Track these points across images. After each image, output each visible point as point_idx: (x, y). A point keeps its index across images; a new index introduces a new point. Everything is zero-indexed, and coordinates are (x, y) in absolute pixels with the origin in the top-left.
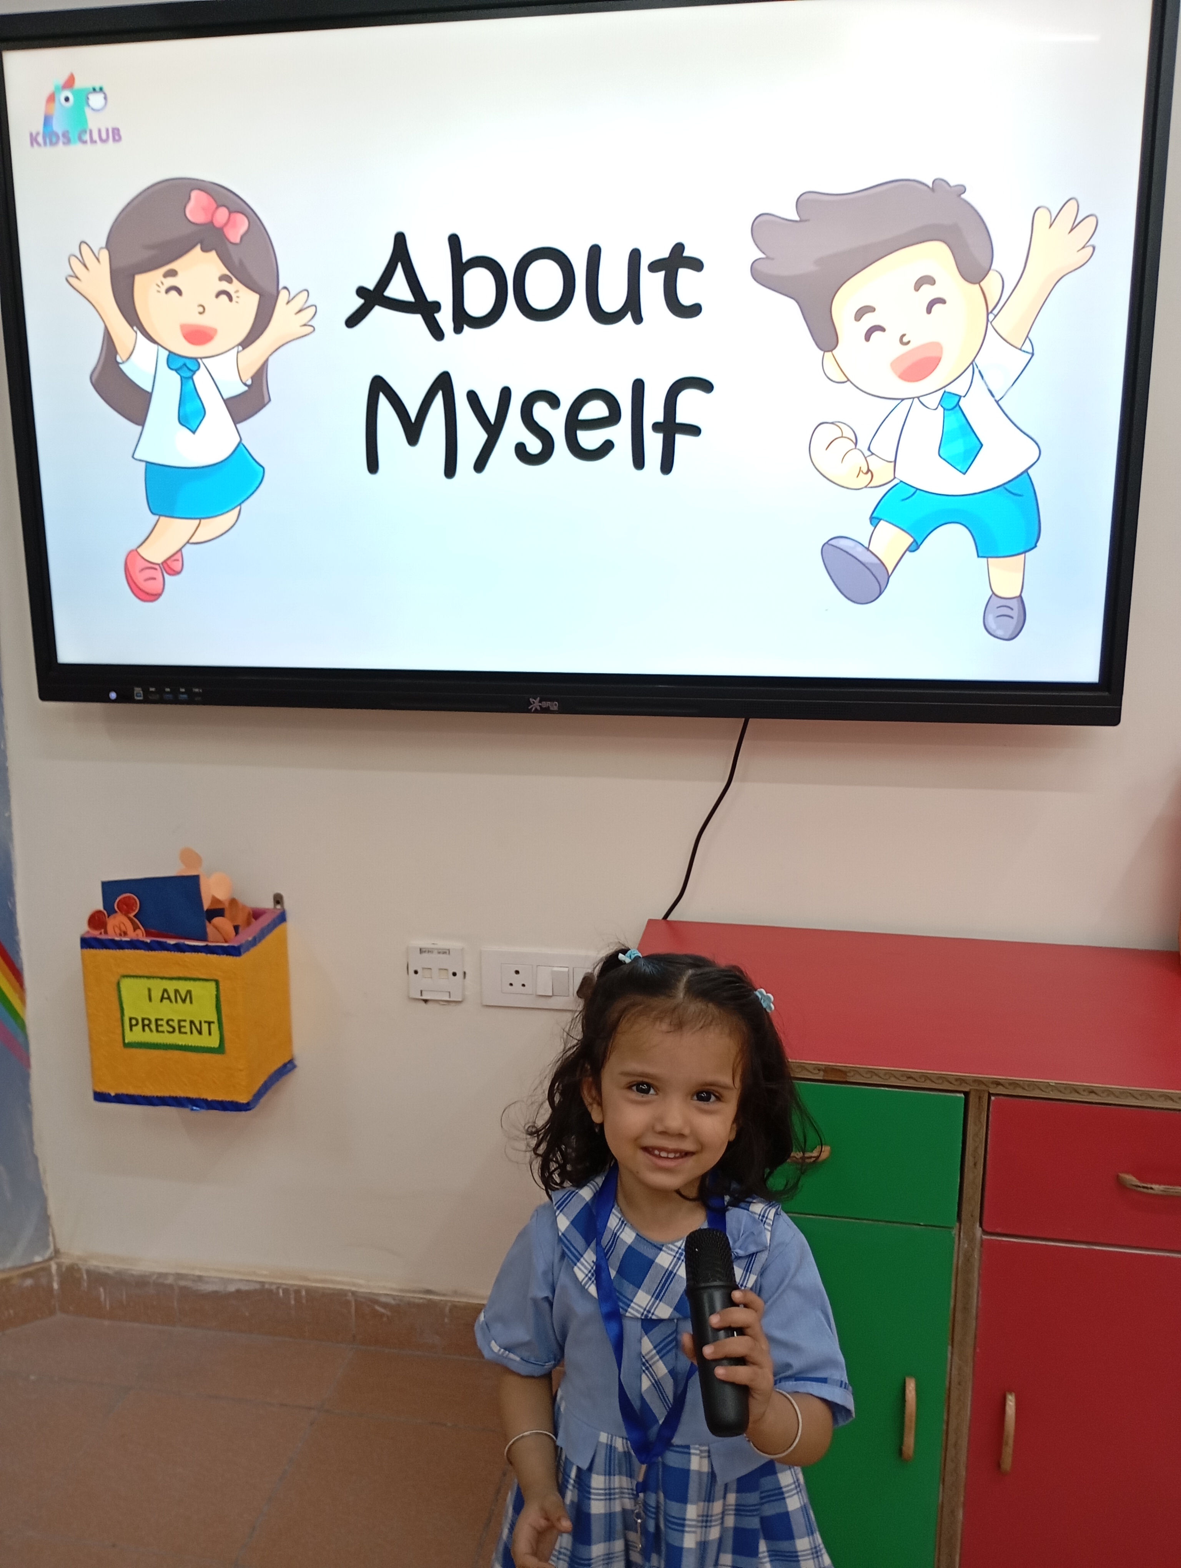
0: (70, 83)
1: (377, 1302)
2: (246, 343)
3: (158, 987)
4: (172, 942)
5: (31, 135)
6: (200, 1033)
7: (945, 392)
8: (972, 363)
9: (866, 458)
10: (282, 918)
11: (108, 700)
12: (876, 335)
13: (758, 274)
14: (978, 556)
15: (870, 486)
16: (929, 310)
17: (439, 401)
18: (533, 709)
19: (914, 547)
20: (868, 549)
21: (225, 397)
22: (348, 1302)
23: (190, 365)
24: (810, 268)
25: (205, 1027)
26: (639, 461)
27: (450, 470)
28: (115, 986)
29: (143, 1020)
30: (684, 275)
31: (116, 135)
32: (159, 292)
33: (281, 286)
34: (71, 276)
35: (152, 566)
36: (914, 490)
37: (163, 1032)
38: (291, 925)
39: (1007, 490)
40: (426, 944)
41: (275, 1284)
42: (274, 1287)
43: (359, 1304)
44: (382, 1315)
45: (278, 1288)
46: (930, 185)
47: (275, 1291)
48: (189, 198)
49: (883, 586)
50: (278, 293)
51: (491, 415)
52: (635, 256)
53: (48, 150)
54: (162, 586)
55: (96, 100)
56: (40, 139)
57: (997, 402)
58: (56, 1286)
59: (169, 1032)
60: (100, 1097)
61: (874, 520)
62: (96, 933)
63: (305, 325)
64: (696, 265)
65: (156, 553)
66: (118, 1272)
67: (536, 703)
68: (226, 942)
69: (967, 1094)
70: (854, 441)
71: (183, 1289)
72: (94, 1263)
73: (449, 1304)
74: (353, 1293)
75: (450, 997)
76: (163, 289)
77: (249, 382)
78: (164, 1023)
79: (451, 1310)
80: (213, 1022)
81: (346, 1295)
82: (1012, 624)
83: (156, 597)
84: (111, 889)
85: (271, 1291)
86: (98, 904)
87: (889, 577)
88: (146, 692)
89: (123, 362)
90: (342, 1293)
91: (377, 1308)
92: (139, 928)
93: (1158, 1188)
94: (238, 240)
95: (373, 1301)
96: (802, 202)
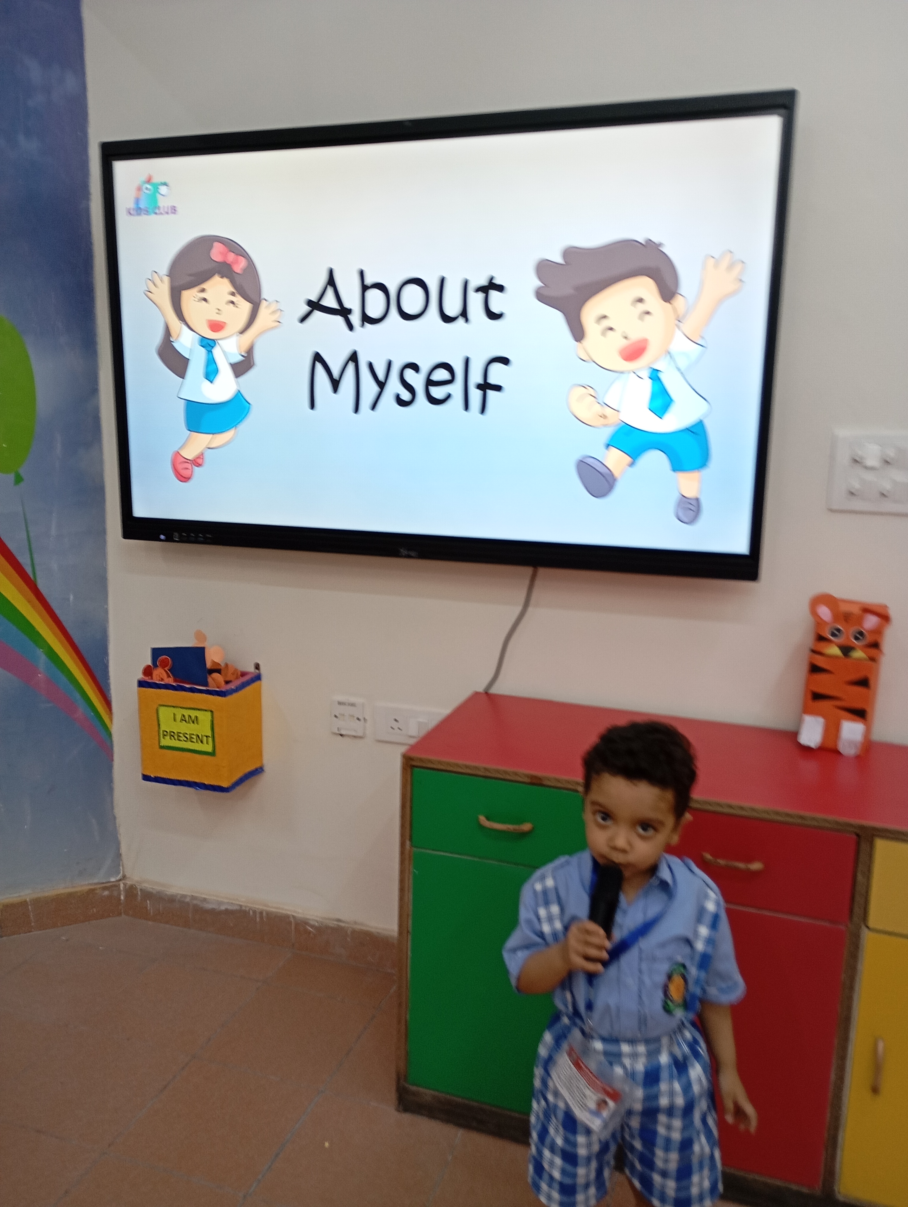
0: (149, 181)
1: (308, 924)
2: (243, 331)
3: (179, 712)
4: (189, 686)
5: (127, 210)
6: (202, 742)
7: (650, 368)
8: (667, 351)
10: (258, 678)
11: (160, 540)
12: (609, 333)
13: (539, 295)
14: (672, 471)
15: (605, 425)
16: (641, 319)
17: (351, 368)
18: (402, 556)
19: (632, 464)
20: (602, 463)
21: (231, 362)
22: (290, 923)
23: (211, 343)
24: (569, 291)
25: (205, 739)
26: (467, 407)
27: (357, 409)
28: (155, 711)
29: (171, 732)
30: (494, 294)
31: (174, 210)
32: (195, 301)
33: (263, 297)
34: (147, 291)
35: (187, 461)
36: (632, 428)
37: (181, 740)
38: (265, 683)
39: (691, 431)
40: (342, 698)
41: (248, 907)
43: (297, 924)
44: (310, 932)
46: (643, 243)
47: (248, 911)
48: (213, 246)
49: (612, 487)
50: (261, 302)
51: (381, 376)
52: (466, 283)
53: (137, 219)
54: (191, 473)
55: (163, 189)
56: (133, 212)
57: (683, 376)
58: (122, 898)
59: (185, 741)
60: (146, 778)
61: (608, 446)
62: (147, 679)
63: (276, 321)
64: (500, 288)
65: (189, 453)
66: (159, 892)
67: (404, 552)
68: (218, 688)
71: (195, 906)
72: (144, 885)
73: (350, 929)
74: (294, 917)
75: (356, 734)
76: (198, 299)
77: (244, 354)
78: (182, 735)
79: (351, 933)
80: (209, 737)
81: (289, 918)
82: (692, 514)
83: (188, 479)
84: (156, 653)
85: (245, 911)
86: (149, 662)
87: (615, 481)
88: (180, 536)
89: (175, 341)
91: (308, 927)
92: (171, 677)
93: (723, 862)
94: (240, 272)
95: (305, 922)
96: (566, 253)
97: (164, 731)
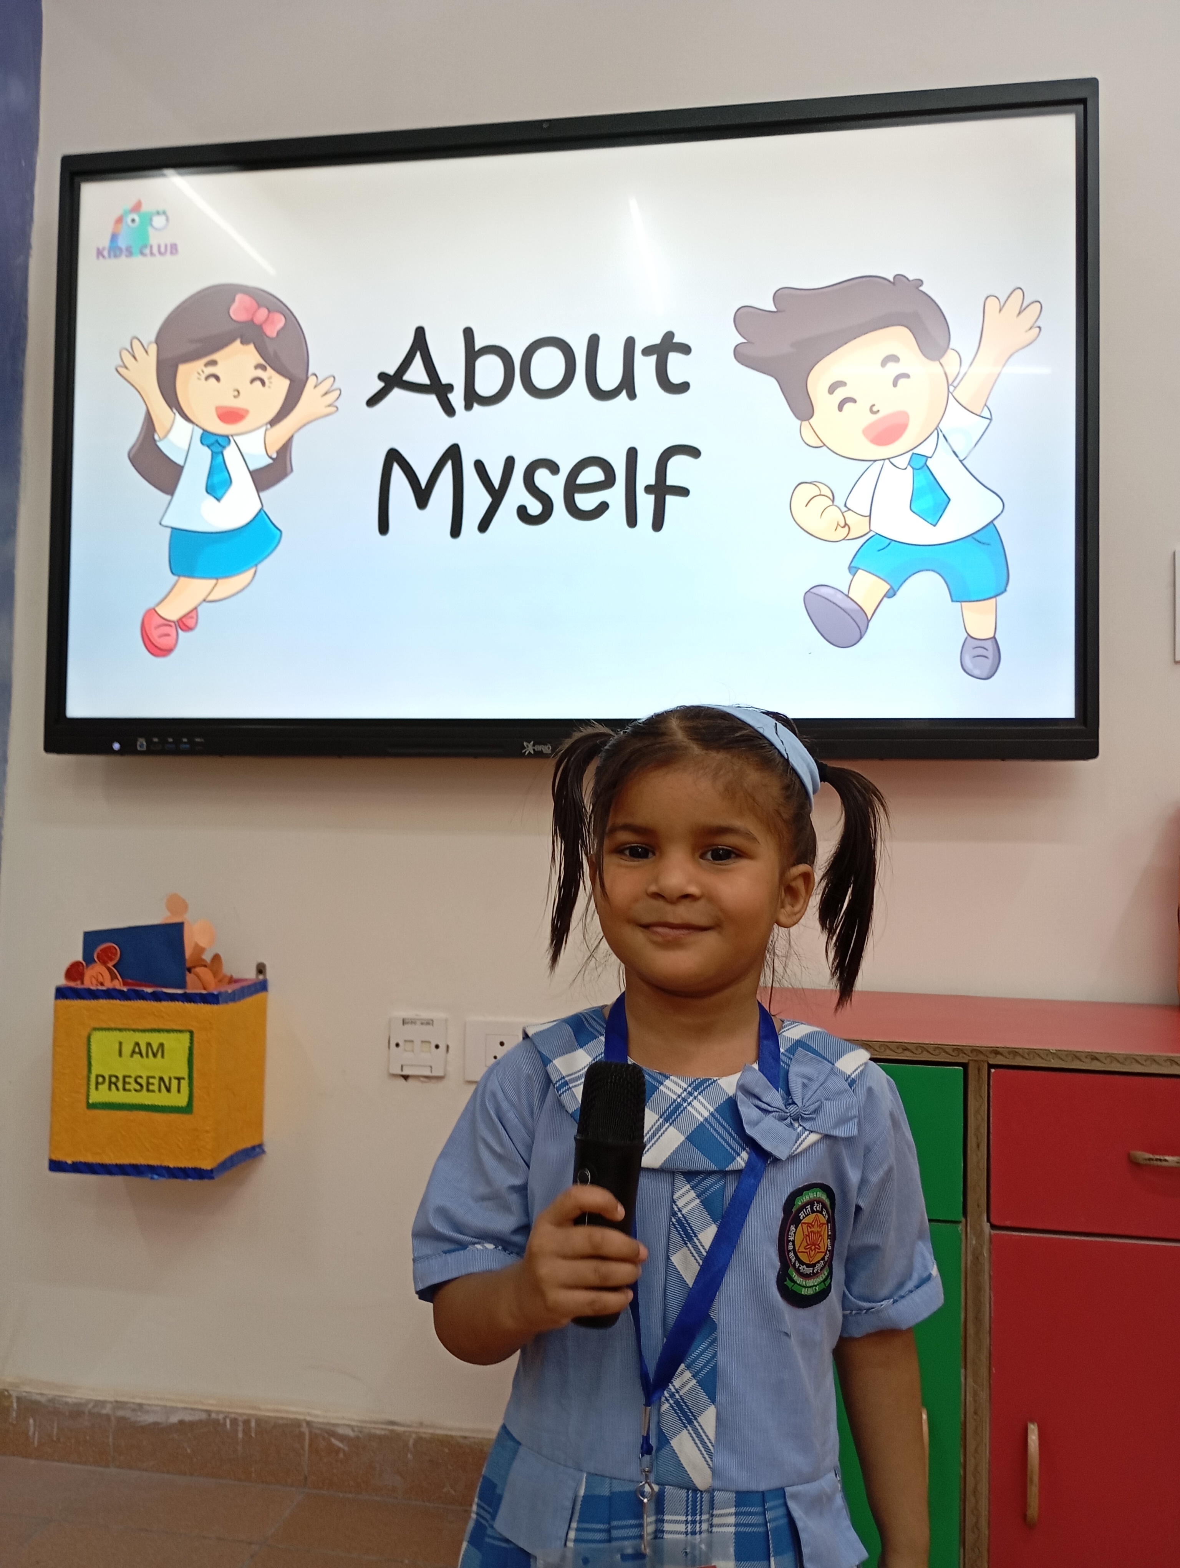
0: (137, 207)
1: (333, 1434)
2: (274, 422)
3: (129, 1039)
4: (149, 990)
5: (98, 249)
6: (168, 1090)
7: (913, 453)
8: (936, 429)
9: (842, 513)
10: (262, 986)
11: (113, 752)
12: (848, 406)
13: (740, 356)
14: (952, 601)
15: (846, 538)
16: (895, 384)
17: (448, 470)
18: (527, 753)
19: (891, 593)
20: (847, 596)
21: (251, 469)
22: (302, 1434)
23: (220, 440)
24: (785, 349)
25: (175, 1083)
26: (632, 520)
27: (456, 531)
28: (85, 1040)
29: (110, 1077)
30: (674, 359)
32: (199, 379)
33: (310, 372)
34: (121, 366)
35: (167, 623)
36: (889, 541)
37: (129, 1090)
38: (272, 994)
39: (975, 540)
41: (222, 1412)
42: (221, 1417)
43: (314, 1437)
44: (338, 1450)
45: (225, 1419)
46: (892, 280)
47: (221, 1421)
48: (234, 300)
49: (863, 628)
50: (307, 378)
51: (496, 482)
52: (630, 344)
53: (113, 262)
54: (174, 641)
55: (159, 221)
56: (106, 253)
57: (961, 461)
59: (136, 1090)
60: (56, 1166)
61: (853, 569)
62: (72, 984)
63: (329, 406)
64: (685, 349)
65: (172, 611)
66: (52, 1400)
67: (529, 748)
68: (205, 989)
69: (965, 1066)
70: (831, 497)
71: (120, 1419)
72: (25, 1391)
73: (414, 1436)
74: (308, 1423)
76: (203, 376)
77: (274, 456)
78: (132, 1080)
79: (416, 1443)
80: (183, 1078)
81: (299, 1426)
82: (988, 663)
83: (167, 653)
84: (91, 939)
85: (216, 1422)
86: (79, 956)
87: (869, 621)
88: (149, 743)
89: (160, 440)
90: (297, 1424)
91: (334, 1441)
93: (1175, 1160)
94: (274, 335)
95: (330, 1432)
96: (778, 296)
97: (98, 1077)
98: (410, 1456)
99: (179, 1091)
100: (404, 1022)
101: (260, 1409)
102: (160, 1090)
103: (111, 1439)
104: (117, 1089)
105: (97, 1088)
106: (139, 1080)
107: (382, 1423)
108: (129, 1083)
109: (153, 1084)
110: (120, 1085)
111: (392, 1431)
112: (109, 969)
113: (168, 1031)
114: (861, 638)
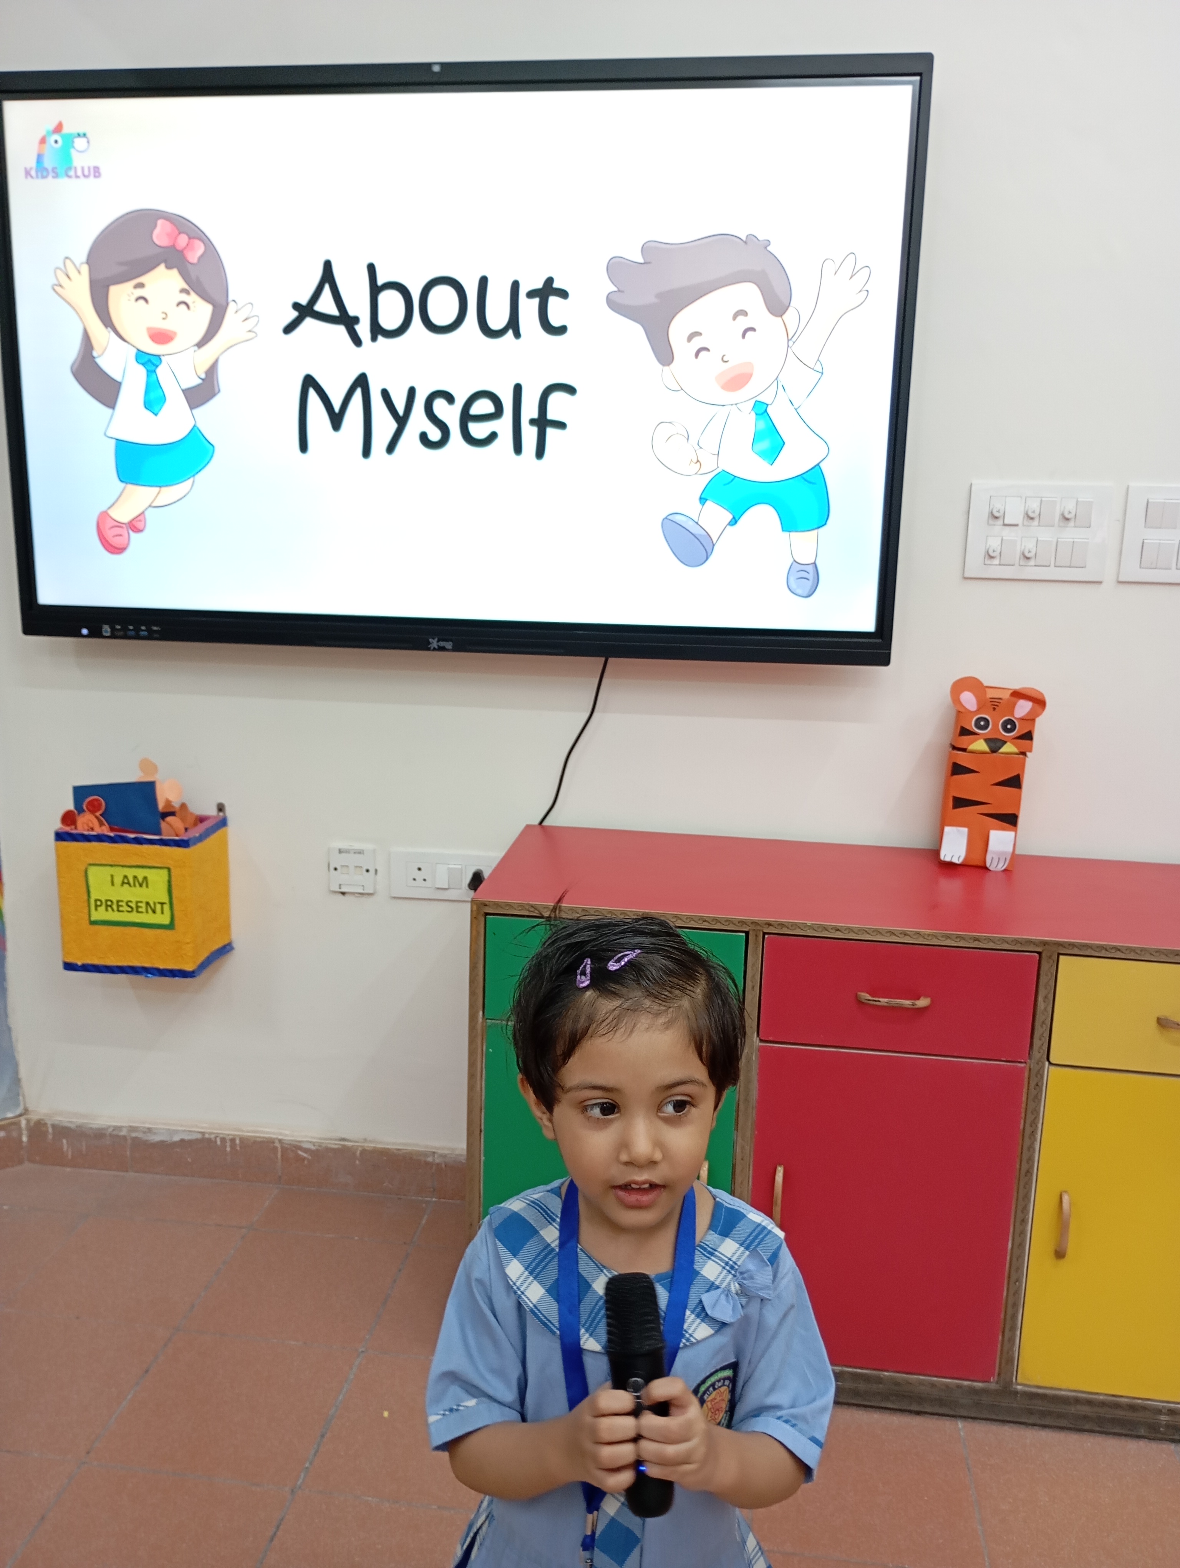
0: (58, 129)
1: (301, 1148)
2: (200, 344)
3: (119, 873)
4: (132, 836)
5: (26, 169)
6: (154, 912)
7: (756, 401)
8: (776, 379)
9: (695, 451)
10: (223, 823)
11: (82, 636)
12: (703, 354)
13: (612, 303)
14: (783, 531)
15: (699, 473)
16: (744, 336)
17: (358, 397)
18: (432, 648)
19: (734, 522)
20: (697, 523)
21: (184, 387)
22: (275, 1148)
23: (154, 360)
24: (651, 299)
25: (158, 907)
26: (518, 448)
27: (367, 451)
28: (83, 874)
29: (106, 901)
30: (554, 303)
31: (96, 172)
32: (129, 300)
33: (230, 298)
34: (56, 285)
35: (119, 525)
36: (733, 477)
37: (122, 911)
38: (232, 829)
39: (804, 479)
40: (344, 845)
41: (213, 1133)
42: (213, 1136)
43: (284, 1150)
44: (304, 1159)
45: (216, 1138)
46: (744, 239)
47: (213, 1139)
48: (156, 225)
49: (709, 553)
50: (227, 304)
51: (400, 410)
52: (515, 286)
54: (126, 541)
55: (80, 143)
56: (33, 173)
57: (796, 409)
58: (25, 1139)
59: (129, 912)
60: (69, 966)
61: (703, 500)
62: (67, 829)
63: (250, 331)
64: (563, 294)
65: (123, 514)
66: (79, 1126)
67: (434, 643)
68: (177, 836)
69: (747, 933)
70: (687, 437)
71: (135, 1139)
72: (58, 1119)
73: (360, 1149)
74: (280, 1141)
75: (363, 890)
76: (133, 298)
77: (203, 376)
78: (124, 904)
79: (361, 1153)
80: (165, 903)
81: (273, 1142)
82: (809, 584)
83: (121, 551)
84: (80, 793)
85: (209, 1140)
86: (70, 806)
87: (714, 545)
88: (113, 629)
89: (99, 356)
90: (271, 1141)
91: (300, 1153)
92: (104, 825)
93: (884, 1001)
94: (195, 261)
95: (296, 1147)
96: (645, 249)
97: (96, 901)
98: (357, 1162)
99: (162, 913)
100: (340, 851)
101: (243, 1131)
102: (147, 912)
103: (128, 1153)
104: (113, 910)
105: (96, 909)
106: (130, 904)
107: (336, 1140)
108: (122, 906)
109: (141, 907)
110: (115, 907)
111: (344, 1146)
112: (97, 817)
113: (150, 867)
114: (707, 559)
